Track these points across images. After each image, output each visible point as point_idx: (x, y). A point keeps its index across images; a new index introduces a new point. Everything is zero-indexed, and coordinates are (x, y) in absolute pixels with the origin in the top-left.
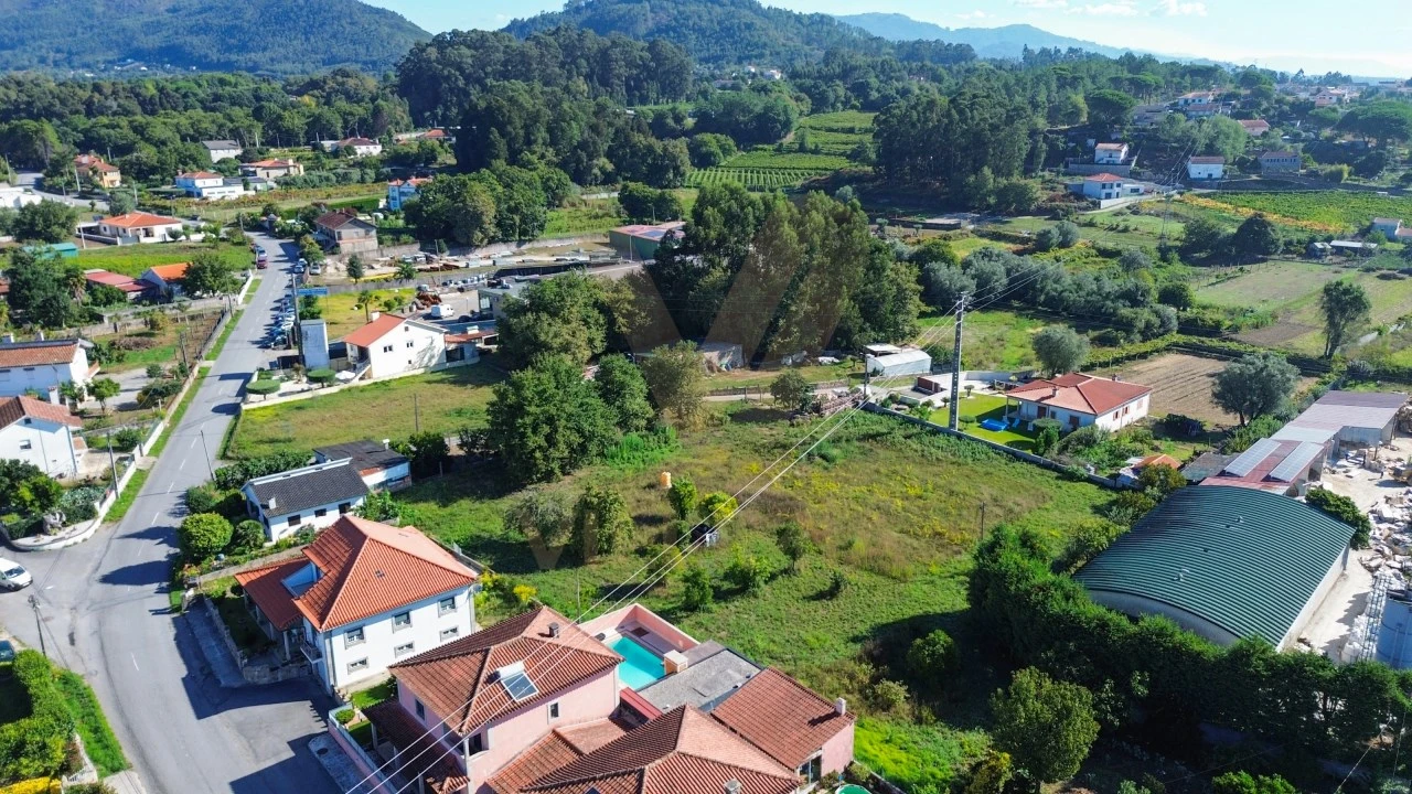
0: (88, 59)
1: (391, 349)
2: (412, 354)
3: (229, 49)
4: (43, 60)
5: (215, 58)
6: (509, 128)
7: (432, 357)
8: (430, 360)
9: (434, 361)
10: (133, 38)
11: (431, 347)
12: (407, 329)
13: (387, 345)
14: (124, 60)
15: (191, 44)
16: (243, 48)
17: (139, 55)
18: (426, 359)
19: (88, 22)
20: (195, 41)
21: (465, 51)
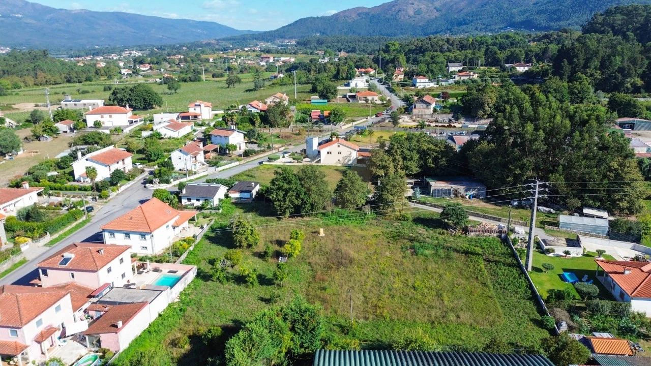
0: (493, 27)
1: (331, 153)
2: (340, 157)
3: (552, 20)
4: (476, 29)
5: (544, 25)
6: (575, 60)
7: (350, 160)
8: (348, 161)
9: (350, 162)
10: (514, 17)
11: (350, 156)
12: (339, 146)
13: (329, 151)
14: (506, 27)
15: (536, 19)
16: (559, 19)
17: (512, 25)
18: (346, 161)
19: (499, 11)
20: (538, 17)
21: (619, 17)
